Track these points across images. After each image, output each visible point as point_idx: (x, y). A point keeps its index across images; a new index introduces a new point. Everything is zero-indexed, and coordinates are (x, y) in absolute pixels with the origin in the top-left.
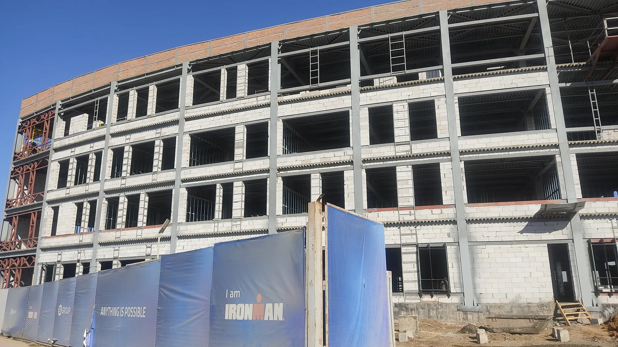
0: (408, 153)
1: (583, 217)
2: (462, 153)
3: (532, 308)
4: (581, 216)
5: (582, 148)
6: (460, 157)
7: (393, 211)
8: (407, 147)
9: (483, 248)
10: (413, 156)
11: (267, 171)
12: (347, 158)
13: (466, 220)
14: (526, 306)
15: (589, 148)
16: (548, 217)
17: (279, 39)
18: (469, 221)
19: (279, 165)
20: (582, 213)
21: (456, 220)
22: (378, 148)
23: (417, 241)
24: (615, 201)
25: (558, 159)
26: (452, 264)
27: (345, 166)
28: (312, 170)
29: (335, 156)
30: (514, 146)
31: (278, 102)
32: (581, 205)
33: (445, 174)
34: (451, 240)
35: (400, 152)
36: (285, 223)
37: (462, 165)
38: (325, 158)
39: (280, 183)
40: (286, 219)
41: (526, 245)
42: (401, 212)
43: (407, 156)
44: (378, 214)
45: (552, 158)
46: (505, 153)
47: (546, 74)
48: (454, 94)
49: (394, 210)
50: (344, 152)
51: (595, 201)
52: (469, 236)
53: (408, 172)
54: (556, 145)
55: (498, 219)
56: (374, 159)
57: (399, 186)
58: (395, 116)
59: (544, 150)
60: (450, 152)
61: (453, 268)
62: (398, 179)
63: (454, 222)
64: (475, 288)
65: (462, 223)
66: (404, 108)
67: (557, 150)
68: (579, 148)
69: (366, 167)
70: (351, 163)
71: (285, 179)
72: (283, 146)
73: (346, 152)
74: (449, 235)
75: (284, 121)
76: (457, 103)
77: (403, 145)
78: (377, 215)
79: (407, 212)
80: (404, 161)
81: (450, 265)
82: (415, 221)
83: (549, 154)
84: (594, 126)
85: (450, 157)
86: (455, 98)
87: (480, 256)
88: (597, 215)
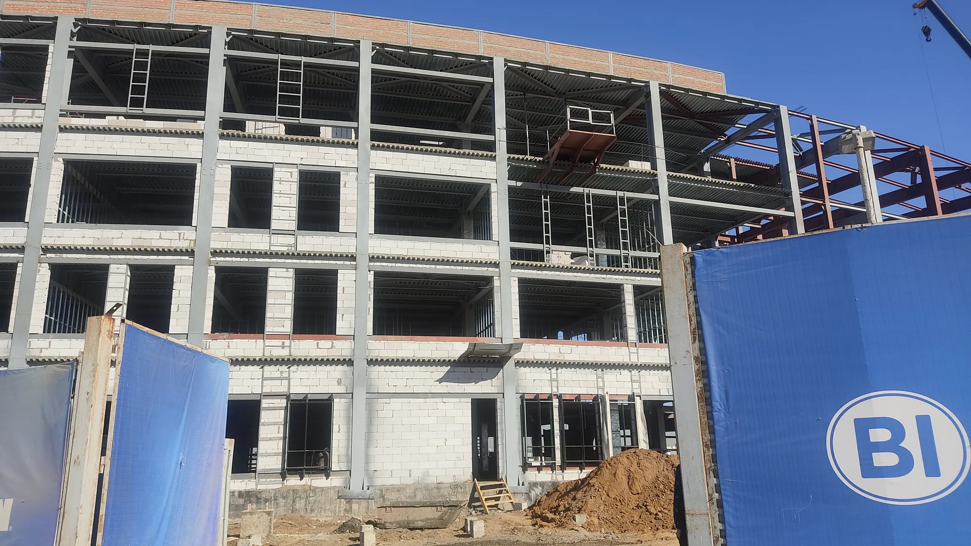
0: (290, 248)
1: (518, 364)
2: (372, 259)
3: (442, 491)
4: (516, 362)
5: (527, 271)
6: (370, 264)
7: (255, 340)
8: (290, 240)
9: (386, 403)
10: (299, 254)
11: (21, 249)
12: (184, 245)
13: (367, 360)
14: (435, 487)
15: (535, 272)
16: (477, 361)
17: (75, 14)
18: (372, 362)
19: (46, 241)
20: (518, 359)
21: (352, 360)
22: (241, 234)
23: (289, 389)
24: (557, 345)
25: (496, 283)
26: (339, 427)
27: (179, 257)
28: (112, 257)
29: (160, 238)
30: (444, 258)
31: (60, 126)
32: (517, 347)
33: (344, 288)
34: (341, 389)
35: (277, 246)
36: (47, 349)
37: (371, 277)
38: (140, 238)
39: (44, 276)
40: (50, 342)
41: (445, 400)
42: (268, 342)
43: (288, 254)
44: (229, 343)
45: (489, 280)
46: (431, 266)
47: (493, 163)
48: (370, 169)
49: (257, 339)
50: (180, 234)
51: (534, 343)
52: (369, 385)
53: (287, 279)
54: (495, 262)
56: (232, 252)
57: (269, 300)
58: (276, 187)
60: (355, 256)
61: (339, 432)
62: (269, 288)
63: (350, 362)
64: (367, 462)
65: (360, 364)
66: (291, 177)
67: (497, 270)
68: (523, 271)
69: (217, 263)
70: (191, 253)
71: (56, 269)
72: (60, 206)
73: (182, 234)
74: (339, 382)
75: (67, 163)
76: (373, 183)
77: (284, 236)
78: (228, 345)
79: (278, 342)
80: (283, 260)
81: (335, 428)
82: (289, 357)
83: (486, 275)
84: (543, 244)
85: (355, 263)
86: (371, 175)
87: (381, 414)
88: (535, 362)
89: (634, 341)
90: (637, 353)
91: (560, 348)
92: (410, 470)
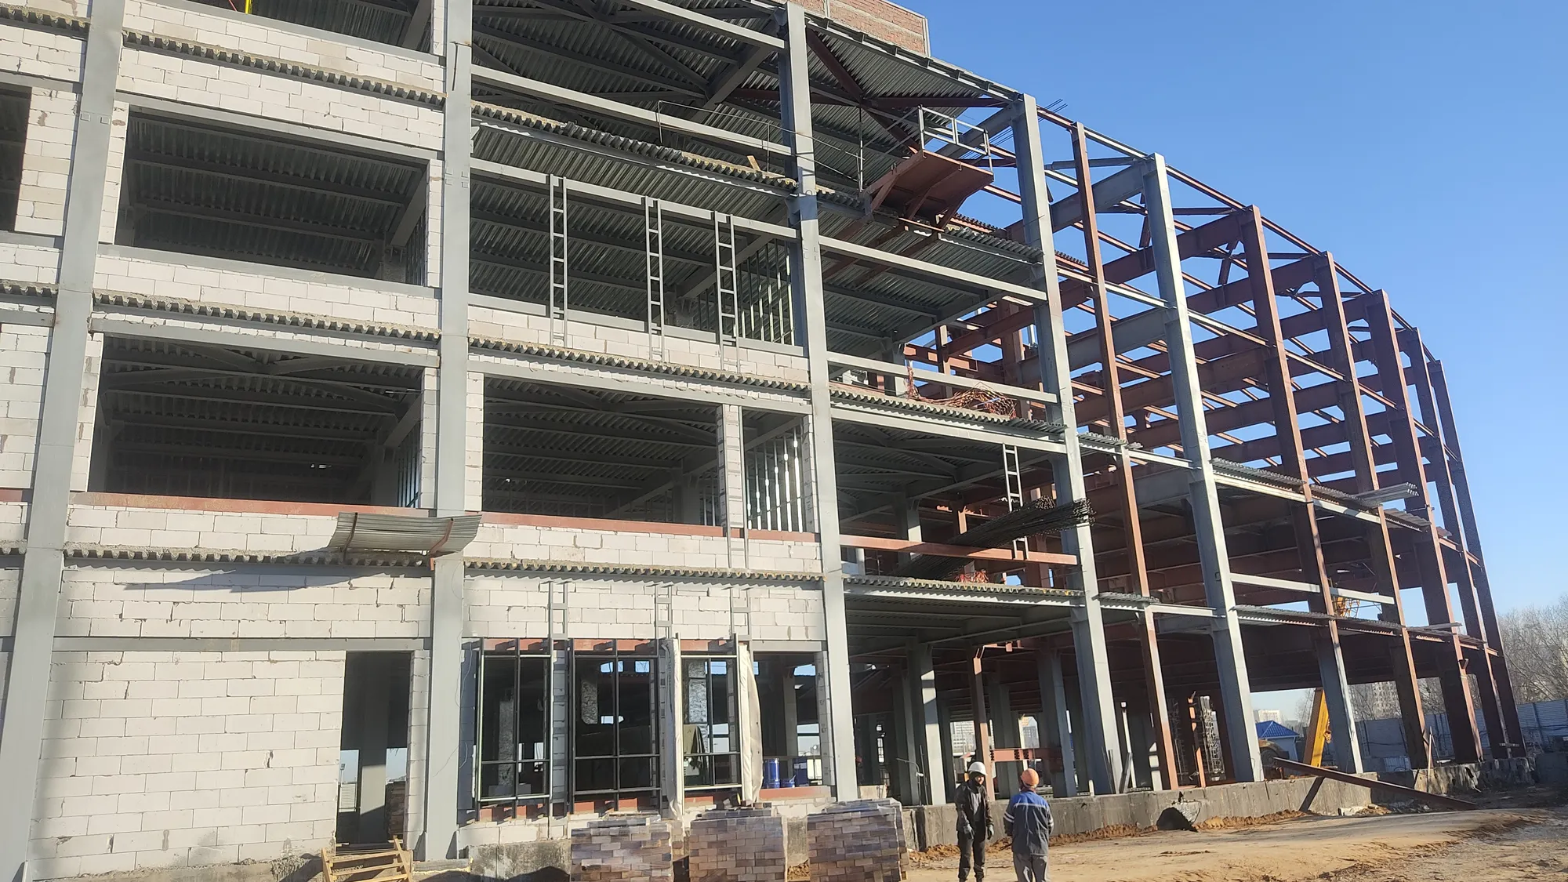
1: (474, 569)
2: (103, 303)
4: (468, 564)
5: (505, 361)
6: (94, 316)
9: (110, 663)
13: (65, 552)
15: (525, 364)
16: (368, 561)
18: (77, 558)
20: (473, 558)
21: (22, 551)
24: (569, 529)
25: (429, 382)
30: (298, 316)
32: (467, 526)
37: (95, 348)
41: (274, 655)
45: (412, 377)
46: (261, 332)
48: (117, 91)
51: (515, 524)
52: (66, 614)
55: (189, 556)
59: (390, 347)
60: (53, 292)
63: (13, 559)
64: (41, 816)
65: (43, 564)
67: (433, 353)
68: (497, 360)
76: (121, 123)
83: (407, 363)
85: (52, 310)
86: (117, 104)
87: (95, 690)
88: (515, 565)
89: (740, 524)
90: (746, 550)
91: (575, 537)
92: (166, 833)
